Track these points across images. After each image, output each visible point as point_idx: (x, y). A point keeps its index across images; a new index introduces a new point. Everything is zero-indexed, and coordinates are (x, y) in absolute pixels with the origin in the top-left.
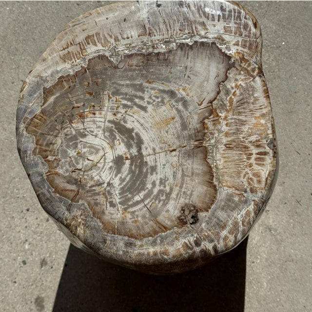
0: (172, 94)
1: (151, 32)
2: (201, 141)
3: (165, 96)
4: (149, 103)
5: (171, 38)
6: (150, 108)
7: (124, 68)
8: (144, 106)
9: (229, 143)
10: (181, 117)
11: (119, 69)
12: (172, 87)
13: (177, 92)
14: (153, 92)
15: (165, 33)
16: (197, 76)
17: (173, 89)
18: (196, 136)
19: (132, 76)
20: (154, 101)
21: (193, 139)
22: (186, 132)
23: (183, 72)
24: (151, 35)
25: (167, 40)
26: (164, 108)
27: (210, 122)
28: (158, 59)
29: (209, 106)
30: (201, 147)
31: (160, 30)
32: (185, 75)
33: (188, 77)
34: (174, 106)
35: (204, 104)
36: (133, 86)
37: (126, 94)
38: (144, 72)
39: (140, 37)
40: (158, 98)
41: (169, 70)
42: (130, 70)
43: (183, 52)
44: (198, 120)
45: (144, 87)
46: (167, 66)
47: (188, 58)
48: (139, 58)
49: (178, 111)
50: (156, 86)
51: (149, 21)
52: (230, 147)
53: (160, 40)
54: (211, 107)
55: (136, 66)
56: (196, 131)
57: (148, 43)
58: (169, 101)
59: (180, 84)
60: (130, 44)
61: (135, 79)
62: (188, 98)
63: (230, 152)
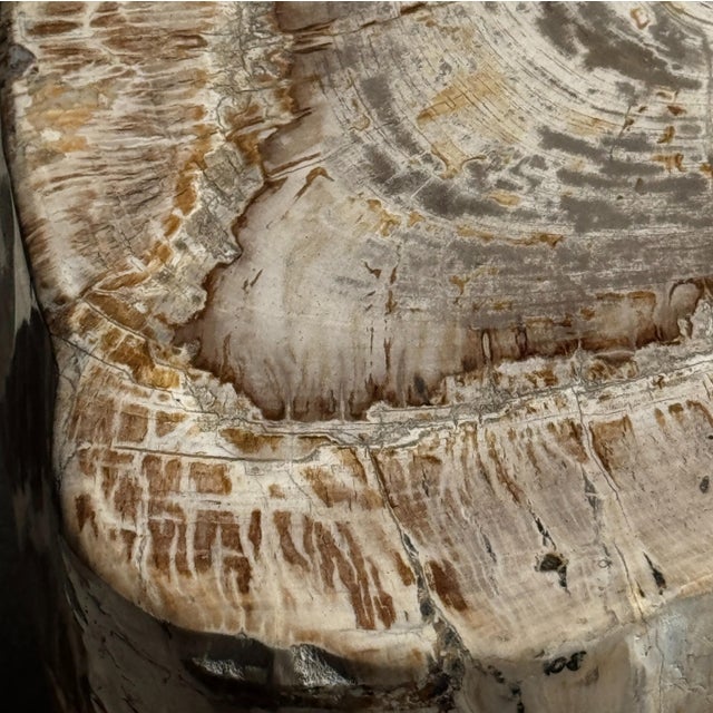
0: (441, 201)
1: (573, 442)
2: (299, 48)
3: (470, 193)
4: (538, 162)
5: (474, 425)
6: (530, 144)
7: (670, 285)
8: (555, 151)
9: (190, 53)
10: (393, 122)
11: (691, 281)
12: (444, 229)
13: (421, 211)
14: (527, 204)
15: (508, 444)
16: (340, 280)
17: (441, 221)
18: (327, 63)
19: (629, 258)
20: (515, 171)
21: (337, 51)
22: (366, 74)
23: (403, 288)
24: (569, 430)
25: (494, 415)
26: (471, 150)
27: (268, 117)
28: (521, 331)
29: (277, 171)
30: (300, 30)
31: (531, 454)
32: (393, 279)
33: (377, 273)
34: (428, 159)
35: (298, 176)
36: (615, 219)
37: (640, 187)
38: (576, 277)
39: (618, 417)
40: (501, 184)
41: (467, 293)
42: (639, 278)
43: (410, 367)
44: (321, 118)
45: (569, 218)
46: (475, 308)
47: (387, 347)
48: (609, 332)
49: (406, 143)
50: (516, 227)
51: (590, 488)
52: (186, 37)
53: (523, 412)
54: (270, 166)
55: (619, 297)
56: (325, 80)
57: (578, 394)
58: (451, 177)
59: (411, 242)
60: (660, 383)
61: (615, 246)
62: (371, 191)
63: (183, 24)
